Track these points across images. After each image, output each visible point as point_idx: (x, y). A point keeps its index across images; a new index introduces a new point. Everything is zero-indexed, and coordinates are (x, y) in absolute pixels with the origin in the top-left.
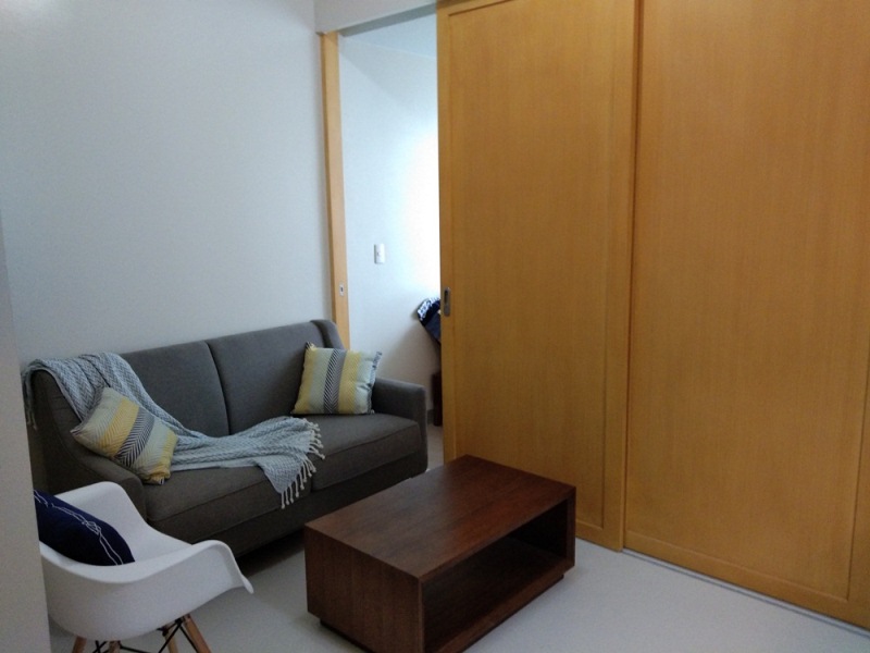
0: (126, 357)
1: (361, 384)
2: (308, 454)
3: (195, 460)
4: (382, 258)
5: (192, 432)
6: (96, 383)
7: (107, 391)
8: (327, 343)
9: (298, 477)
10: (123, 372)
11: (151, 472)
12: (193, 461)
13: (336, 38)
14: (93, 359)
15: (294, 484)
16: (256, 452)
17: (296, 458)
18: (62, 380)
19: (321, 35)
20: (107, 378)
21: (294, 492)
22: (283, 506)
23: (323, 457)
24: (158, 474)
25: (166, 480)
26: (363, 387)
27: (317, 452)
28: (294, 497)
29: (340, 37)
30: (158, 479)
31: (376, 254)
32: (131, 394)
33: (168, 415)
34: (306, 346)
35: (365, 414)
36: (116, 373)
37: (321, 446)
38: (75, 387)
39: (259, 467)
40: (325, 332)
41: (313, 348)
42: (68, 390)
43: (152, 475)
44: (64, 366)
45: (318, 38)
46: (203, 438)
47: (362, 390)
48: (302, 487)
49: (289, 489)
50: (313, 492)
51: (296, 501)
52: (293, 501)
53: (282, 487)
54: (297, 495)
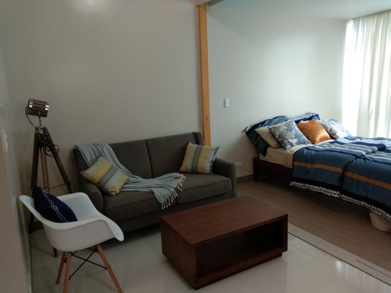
0: (110, 145)
1: (208, 160)
2: (175, 189)
3: (131, 187)
4: (228, 105)
5: (135, 176)
6: (97, 155)
7: (101, 158)
8: (197, 142)
9: (170, 197)
10: (109, 152)
11: (111, 190)
12: (130, 188)
13: (206, 7)
14: (97, 146)
15: (167, 200)
16: (154, 186)
17: (169, 190)
18: (83, 153)
19: (198, 6)
20: (102, 153)
21: (168, 203)
22: (163, 209)
23: (182, 190)
24: (113, 191)
25: (117, 194)
26: (208, 162)
27: (179, 188)
28: (168, 205)
29: (207, 7)
30: (113, 193)
31: (225, 103)
32: (111, 159)
33: (126, 169)
34: (188, 143)
36: (105, 151)
37: (181, 185)
38: (88, 156)
39: (152, 192)
41: (190, 144)
42: (86, 157)
43: (111, 192)
44: (85, 148)
45: (197, 8)
46: (140, 179)
47: (208, 163)
48: (172, 201)
49: (165, 202)
50: (177, 204)
51: (169, 207)
52: (167, 207)
53: (162, 201)
54: (170, 204)
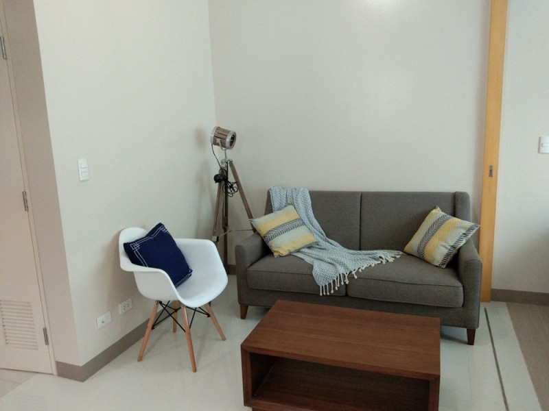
0: (310, 192)
1: (444, 244)
7: (291, 206)
9: (334, 281)
10: (305, 203)
11: (276, 250)
14: (294, 190)
15: (330, 284)
16: (326, 259)
20: (295, 201)
21: (330, 290)
22: (321, 294)
23: (356, 277)
24: (278, 252)
26: (445, 247)
27: (354, 273)
28: (330, 292)
30: (275, 254)
31: (540, 145)
33: (320, 228)
35: (437, 266)
40: (455, 204)
41: (436, 210)
43: (275, 251)
46: (336, 246)
47: (443, 248)
48: (336, 288)
49: (326, 286)
50: (347, 295)
51: (331, 295)
52: (328, 294)
53: (321, 283)
54: (332, 292)
